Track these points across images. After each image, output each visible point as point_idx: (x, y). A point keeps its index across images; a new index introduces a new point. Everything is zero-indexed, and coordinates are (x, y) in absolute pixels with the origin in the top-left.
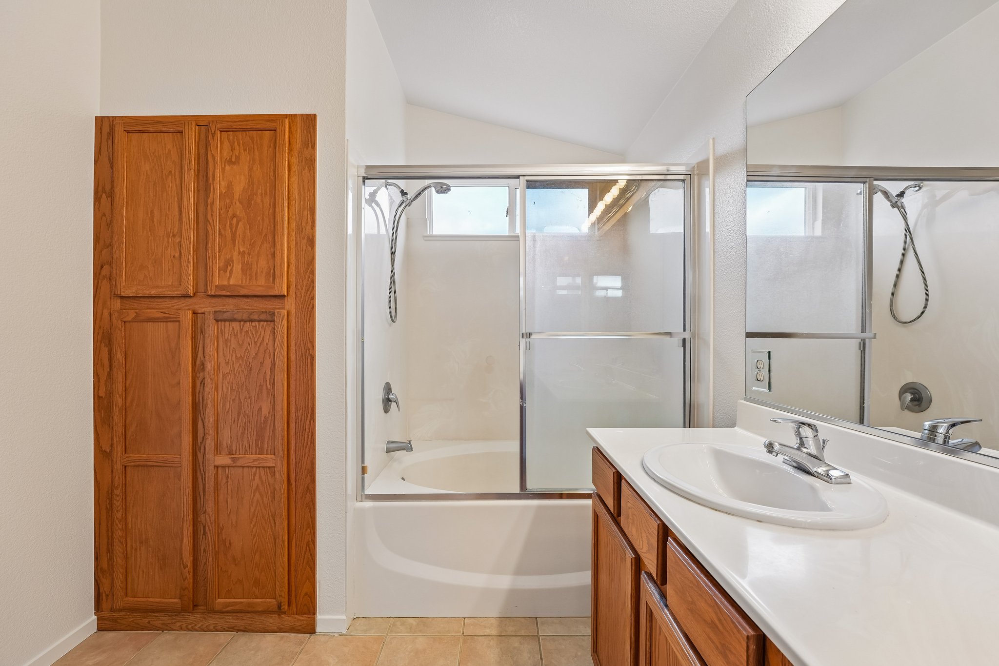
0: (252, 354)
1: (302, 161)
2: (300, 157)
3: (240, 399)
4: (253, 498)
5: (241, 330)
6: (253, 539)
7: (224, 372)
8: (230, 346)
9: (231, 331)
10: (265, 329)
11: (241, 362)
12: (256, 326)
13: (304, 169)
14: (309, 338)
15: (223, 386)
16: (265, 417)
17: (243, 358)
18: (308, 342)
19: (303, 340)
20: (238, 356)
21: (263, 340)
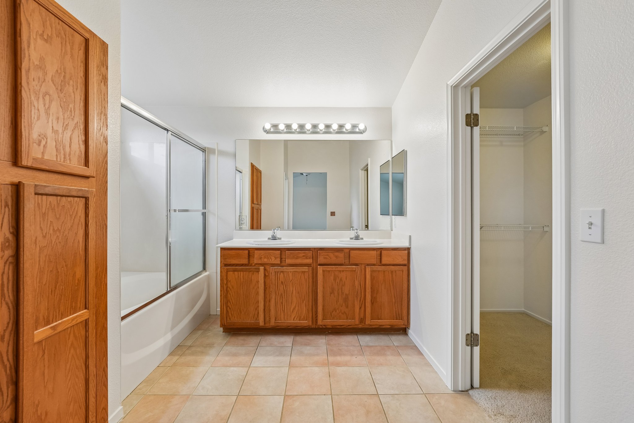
0: (68, 226)
1: (100, 75)
2: (99, 71)
3: (57, 269)
4: (68, 356)
5: (58, 204)
6: (68, 392)
7: (41, 247)
8: (48, 219)
9: (48, 206)
10: (78, 204)
11: (58, 235)
12: (71, 202)
13: (101, 82)
14: (104, 212)
15: (39, 261)
16: (78, 280)
17: (60, 230)
18: (104, 215)
19: (101, 214)
20: (56, 229)
21: (77, 213)
